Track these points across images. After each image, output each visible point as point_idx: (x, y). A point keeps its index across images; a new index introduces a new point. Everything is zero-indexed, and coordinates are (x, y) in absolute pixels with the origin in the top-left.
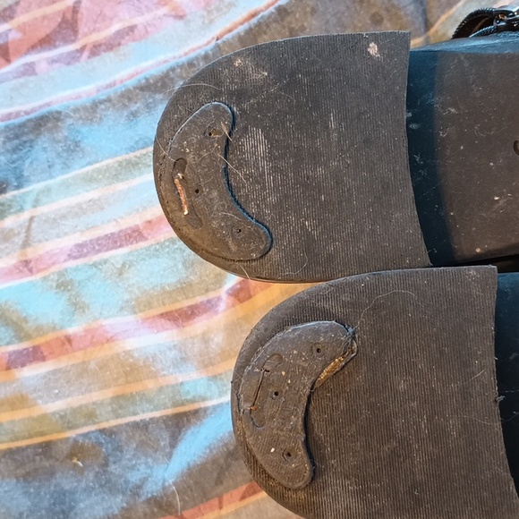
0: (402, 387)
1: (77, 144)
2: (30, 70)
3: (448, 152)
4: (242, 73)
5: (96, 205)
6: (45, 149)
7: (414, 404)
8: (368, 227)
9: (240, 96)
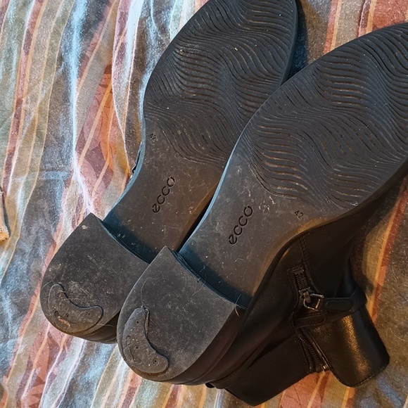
0: (170, 307)
1: (88, 383)
2: (53, 377)
3: (139, 233)
4: (54, 271)
5: (111, 398)
6: (80, 399)
7: (177, 308)
8: (126, 275)
9: (58, 278)
